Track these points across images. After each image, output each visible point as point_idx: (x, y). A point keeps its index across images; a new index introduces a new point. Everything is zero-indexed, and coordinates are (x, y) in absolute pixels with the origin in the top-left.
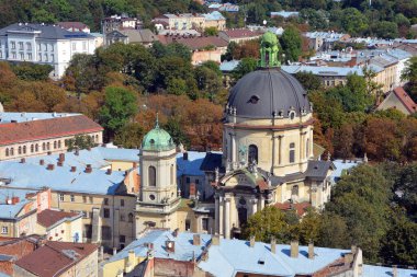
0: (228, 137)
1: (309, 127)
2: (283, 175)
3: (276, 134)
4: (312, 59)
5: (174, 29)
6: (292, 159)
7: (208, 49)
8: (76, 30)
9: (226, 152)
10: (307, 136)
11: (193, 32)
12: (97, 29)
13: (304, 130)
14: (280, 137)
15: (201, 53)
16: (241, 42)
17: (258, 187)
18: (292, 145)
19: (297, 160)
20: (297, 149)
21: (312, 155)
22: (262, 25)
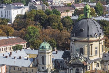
0: (72, 45)
1: (103, 41)
2: (93, 59)
3: (90, 44)
4: (106, 15)
5: (54, 4)
6: (96, 53)
7: (67, 11)
8: (19, 6)
9: (71, 51)
10: (102, 44)
11: (62, 5)
12: (26, 5)
13: (101, 42)
14: (92, 45)
15: (64, 13)
16: (80, 9)
17: (83, 64)
18: (97, 48)
19: (98, 54)
20: (98, 49)
21: (104, 51)
22: (88, 2)
